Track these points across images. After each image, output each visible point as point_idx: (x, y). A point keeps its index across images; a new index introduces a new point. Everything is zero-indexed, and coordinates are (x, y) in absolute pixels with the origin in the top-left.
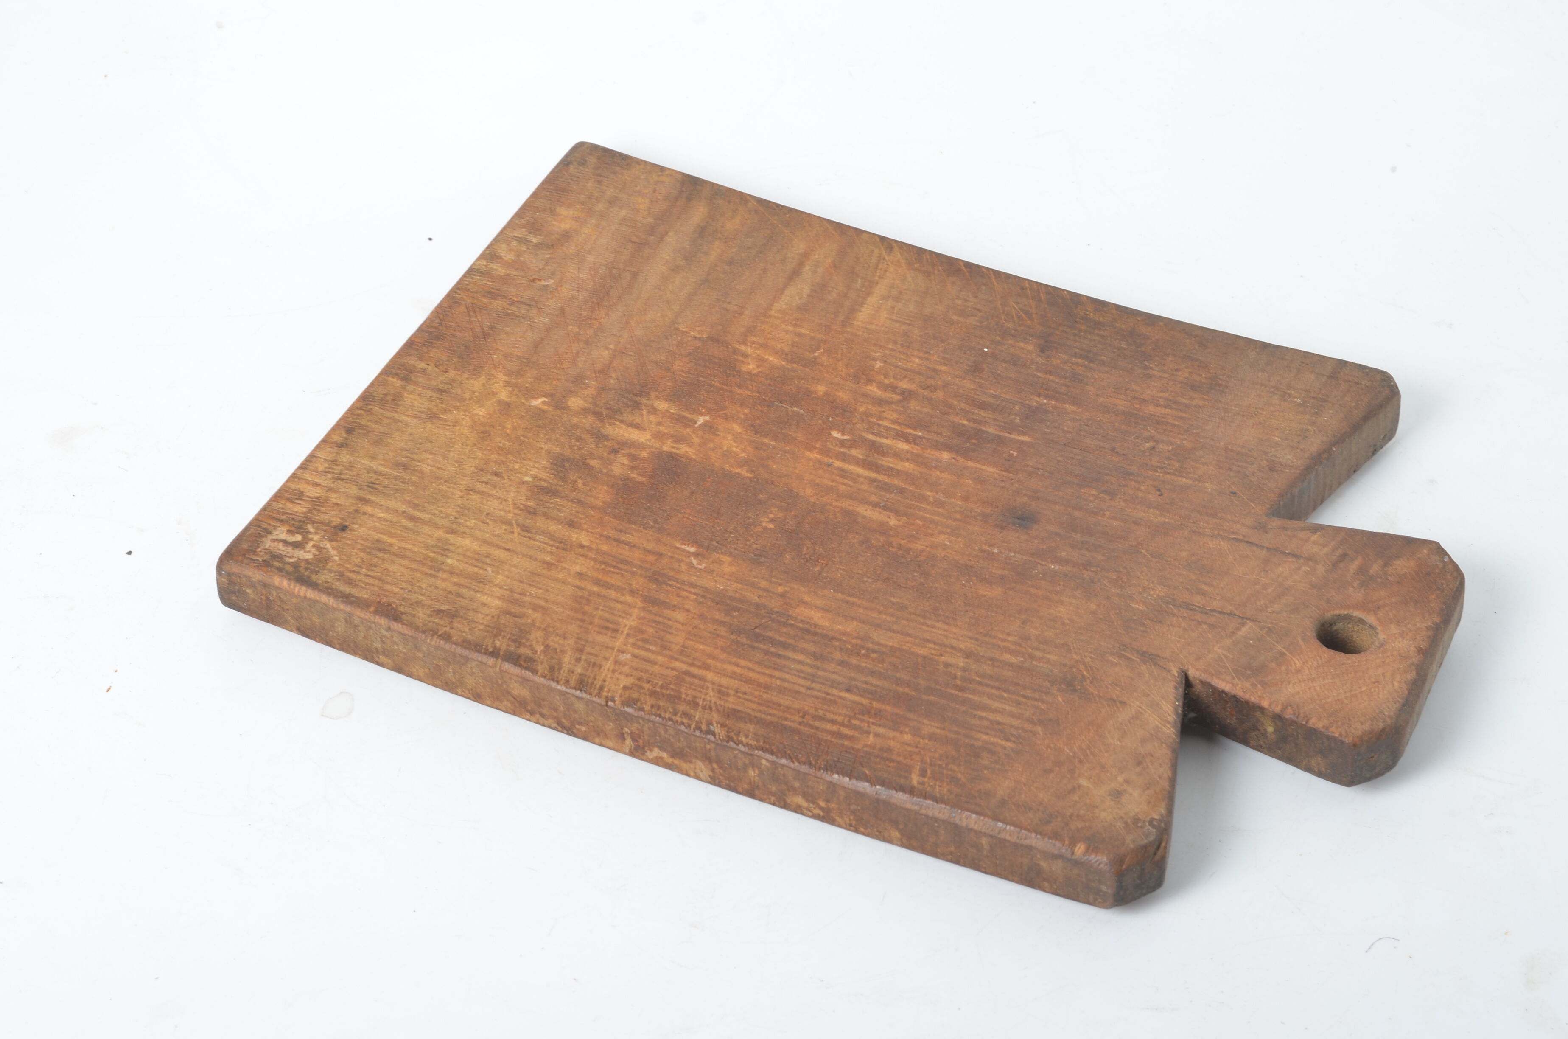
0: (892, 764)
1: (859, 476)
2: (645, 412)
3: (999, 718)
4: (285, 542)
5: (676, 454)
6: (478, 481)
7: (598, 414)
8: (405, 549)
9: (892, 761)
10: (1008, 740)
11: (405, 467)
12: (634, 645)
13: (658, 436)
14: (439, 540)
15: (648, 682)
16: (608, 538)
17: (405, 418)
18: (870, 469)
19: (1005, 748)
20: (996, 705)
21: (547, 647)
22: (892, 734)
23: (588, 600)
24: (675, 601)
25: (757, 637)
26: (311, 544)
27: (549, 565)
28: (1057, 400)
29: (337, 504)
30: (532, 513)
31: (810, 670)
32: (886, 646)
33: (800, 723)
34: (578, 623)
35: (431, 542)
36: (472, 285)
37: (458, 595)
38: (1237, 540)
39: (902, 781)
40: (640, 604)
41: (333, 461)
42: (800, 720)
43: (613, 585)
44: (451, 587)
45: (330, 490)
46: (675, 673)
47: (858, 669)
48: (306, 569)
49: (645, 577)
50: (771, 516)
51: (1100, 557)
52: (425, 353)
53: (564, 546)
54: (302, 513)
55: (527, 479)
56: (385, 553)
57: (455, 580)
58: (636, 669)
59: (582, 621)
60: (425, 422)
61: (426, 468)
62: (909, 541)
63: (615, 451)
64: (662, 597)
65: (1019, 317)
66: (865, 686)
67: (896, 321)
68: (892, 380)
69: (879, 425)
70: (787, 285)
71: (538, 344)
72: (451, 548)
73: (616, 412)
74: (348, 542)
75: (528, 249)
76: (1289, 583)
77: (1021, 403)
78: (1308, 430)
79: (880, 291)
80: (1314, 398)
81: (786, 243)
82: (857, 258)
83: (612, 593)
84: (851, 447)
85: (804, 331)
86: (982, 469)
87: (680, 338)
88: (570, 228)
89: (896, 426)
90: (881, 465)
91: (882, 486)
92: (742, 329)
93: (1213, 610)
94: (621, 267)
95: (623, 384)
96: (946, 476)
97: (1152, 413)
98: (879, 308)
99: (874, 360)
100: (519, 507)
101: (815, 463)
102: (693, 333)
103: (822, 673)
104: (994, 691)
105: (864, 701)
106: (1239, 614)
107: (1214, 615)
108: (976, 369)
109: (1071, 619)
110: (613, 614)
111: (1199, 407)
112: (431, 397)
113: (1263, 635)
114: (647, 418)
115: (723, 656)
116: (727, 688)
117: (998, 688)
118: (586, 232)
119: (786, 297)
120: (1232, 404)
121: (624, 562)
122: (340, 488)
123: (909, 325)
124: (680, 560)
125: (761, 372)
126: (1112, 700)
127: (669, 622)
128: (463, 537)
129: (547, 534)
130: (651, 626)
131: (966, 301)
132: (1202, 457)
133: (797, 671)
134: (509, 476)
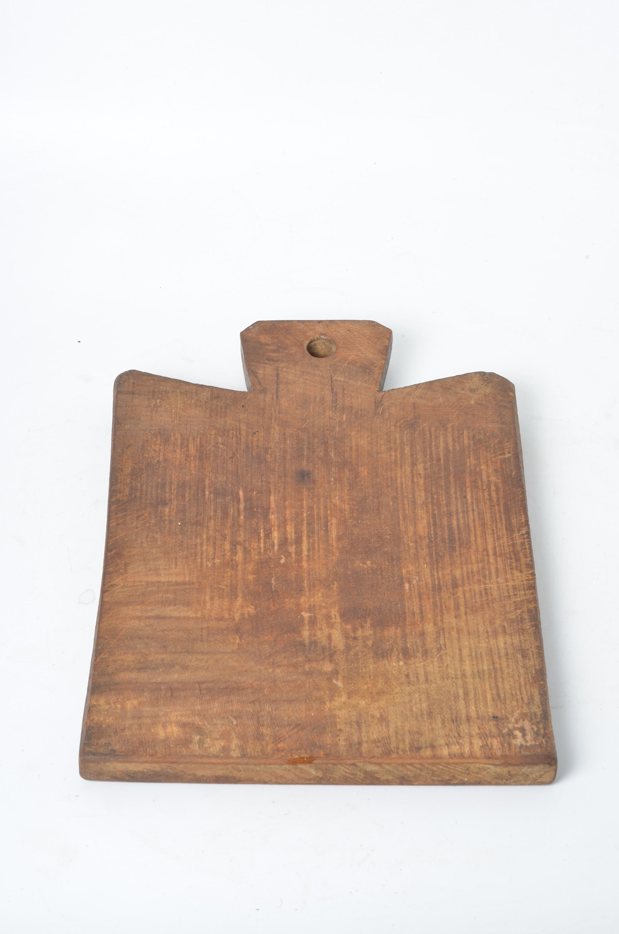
0: (504, 466)
1: (309, 543)
2: (316, 638)
3: (450, 441)
4: (524, 735)
5: (340, 615)
6: (418, 681)
7: (331, 656)
8: (491, 688)
9: (502, 467)
10: (463, 433)
11: (430, 714)
12: (490, 580)
13: (331, 626)
14: (474, 678)
15: (511, 565)
16: (422, 618)
17: (391, 730)
18: (301, 541)
19: (469, 433)
20: (442, 445)
21: (516, 609)
22: (484, 473)
23: (472, 607)
24: (447, 577)
25: (452, 540)
26: (516, 726)
27: (459, 631)
28: (205, 488)
29: (479, 728)
30: (425, 653)
31: (461, 515)
32: (426, 495)
33: (498, 505)
34: (491, 604)
35: (477, 680)
36: (256, 750)
37: (507, 654)
38: (277, 397)
39: (512, 460)
40: (460, 588)
41: (447, 745)
42: (496, 506)
43: (455, 602)
44: (504, 660)
45: (471, 736)
46: (498, 558)
47: (448, 498)
48: (536, 718)
49: (440, 593)
50: (361, 565)
51: (316, 441)
52: (330, 745)
53: (440, 631)
54: (496, 738)
55: (401, 663)
56: (500, 694)
57: (498, 660)
58: (506, 573)
59: (488, 604)
60: (389, 721)
61: (424, 705)
62: (345, 511)
63: (355, 638)
64: (449, 583)
65: (143, 519)
66: (458, 493)
67: (176, 564)
68: (226, 552)
69: (265, 547)
70: (170, 618)
71: (290, 701)
72: (475, 671)
73: (324, 648)
74: (503, 711)
75: (207, 738)
76: (298, 372)
77: (214, 500)
78: (180, 392)
79: (155, 579)
80: (153, 396)
81: (133, 629)
82: (129, 596)
83: (462, 601)
84: (289, 552)
85: (207, 598)
86: (275, 500)
87: (245, 645)
88: (175, 726)
89: (262, 541)
90: (295, 536)
91: (311, 532)
92: (221, 623)
93: (332, 392)
94: (198, 691)
95: (299, 654)
96: (288, 512)
97: (195, 451)
98: (169, 574)
99: (214, 563)
100: (426, 658)
101: (310, 562)
102: (238, 642)
103: (460, 511)
104: (433, 448)
105: (468, 490)
106: (330, 383)
107: (336, 391)
108: (198, 523)
109: (368, 437)
110: (475, 595)
111: (181, 435)
112: (366, 727)
113: (340, 372)
114: (321, 636)
115: (474, 547)
116: (494, 538)
117: (430, 447)
118: (175, 718)
119: (182, 614)
120: (173, 424)
121: (435, 604)
122: (466, 733)
123: (176, 558)
124: (418, 586)
125: (252, 605)
126: (414, 408)
127: (465, 574)
128: (464, 670)
129: (437, 639)
130: (472, 579)
131: (142, 543)
132: (220, 424)
133: (464, 519)
134: (405, 671)
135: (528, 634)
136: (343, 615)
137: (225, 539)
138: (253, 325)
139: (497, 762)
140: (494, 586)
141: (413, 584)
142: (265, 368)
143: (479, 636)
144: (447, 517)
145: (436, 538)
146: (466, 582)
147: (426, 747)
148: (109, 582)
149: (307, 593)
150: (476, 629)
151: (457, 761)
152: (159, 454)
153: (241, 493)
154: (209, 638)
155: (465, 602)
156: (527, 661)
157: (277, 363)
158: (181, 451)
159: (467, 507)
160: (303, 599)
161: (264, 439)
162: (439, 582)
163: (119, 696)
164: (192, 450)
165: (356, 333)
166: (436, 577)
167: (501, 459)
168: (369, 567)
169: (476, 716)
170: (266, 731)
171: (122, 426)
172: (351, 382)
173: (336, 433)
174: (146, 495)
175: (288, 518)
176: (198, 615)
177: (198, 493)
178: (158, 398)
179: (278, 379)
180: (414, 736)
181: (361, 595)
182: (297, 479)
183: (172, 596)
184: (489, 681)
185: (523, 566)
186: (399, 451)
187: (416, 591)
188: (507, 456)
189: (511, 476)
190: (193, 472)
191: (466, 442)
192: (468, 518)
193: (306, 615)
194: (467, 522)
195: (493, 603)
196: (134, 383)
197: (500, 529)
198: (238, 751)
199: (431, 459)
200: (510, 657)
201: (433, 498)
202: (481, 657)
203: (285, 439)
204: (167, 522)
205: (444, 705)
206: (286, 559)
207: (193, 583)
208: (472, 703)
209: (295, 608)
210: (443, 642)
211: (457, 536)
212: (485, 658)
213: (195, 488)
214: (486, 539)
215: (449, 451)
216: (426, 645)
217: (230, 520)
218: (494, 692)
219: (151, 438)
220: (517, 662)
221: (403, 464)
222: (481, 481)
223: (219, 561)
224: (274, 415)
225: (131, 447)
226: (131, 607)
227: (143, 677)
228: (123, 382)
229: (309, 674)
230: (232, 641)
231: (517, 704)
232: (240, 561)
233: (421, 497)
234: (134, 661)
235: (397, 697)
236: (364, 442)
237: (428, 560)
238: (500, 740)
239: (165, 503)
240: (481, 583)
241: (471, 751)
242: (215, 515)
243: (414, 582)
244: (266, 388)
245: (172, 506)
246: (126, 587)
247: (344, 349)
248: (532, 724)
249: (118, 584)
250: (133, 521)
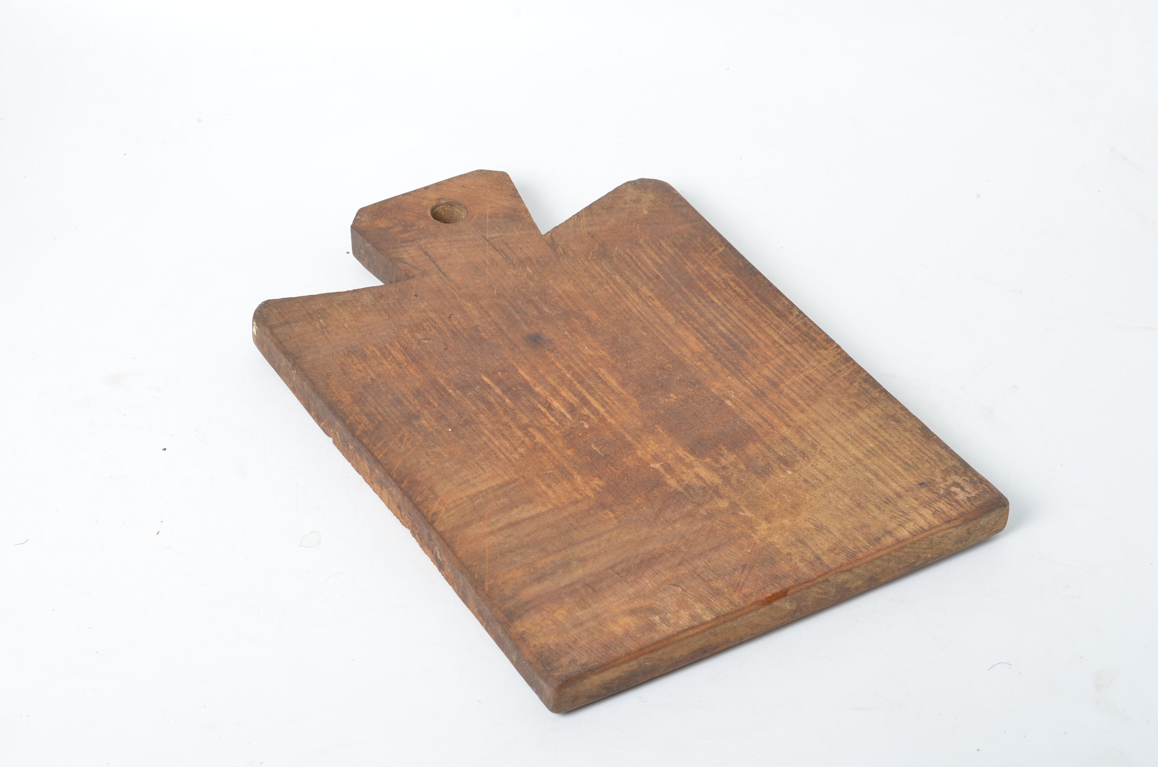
0: (726, 260)
1: (597, 400)
2: (686, 482)
3: (654, 255)
4: (963, 489)
5: (689, 452)
6: (821, 481)
7: (716, 492)
8: (893, 460)
9: (725, 262)
10: (660, 244)
11: (859, 505)
12: (803, 367)
13: (690, 466)
14: (870, 458)
15: (811, 347)
16: (770, 425)
17: (837, 534)
18: (587, 400)
19: (666, 242)
20: (648, 261)
21: (851, 383)
22: (712, 273)
23: (809, 397)
24: (761, 380)
25: (734, 345)
26: (948, 483)
27: (816, 423)
28: (444, 387)
29: (916, 499)
30: (803, 454)
31: (723, 320)
32: (672, 314)
33: (751, 297)
34: (824, 388)
35: (875, 459)
36: (725, 605)
37: (880, 426)
38: (444, 274)
39: (729, 252)
40: (782, 385)
41: (901, 525)
42: (750, 299)
43: (789, 399)
44: (883, 432)
45: (915, 509)
46: (794, 345)
47: (697, 309)
48: (960, 470)
49: (767, 397)
50: (667, 400)
51: (519, 302)
52: (792, 571)
53: (799, 430)
54: (940, 502)
55: (789, 472)
56: (906, 462)
57: (877, 434)
58: (813, 355)
59: (821, 389)
60: (827, 527)
61: (847, 500)
62: (606, 357)
63: (724, 468)
64: (767, 384)
65: (408, 440)
66: (703, 300)
67: (482, 469)
68: (523, 438)
69: (556, 419)
70: (523, 520)
71: (716, 548)
72: (865, 451)
73: (703, 488)
74: (924, 476)
75: (666, 614)
76: (445, 244)
77: (464, 395)
78: (338, 304)
79: (473, 491)
80: (312, 318)
81: (495, 546)
82: (462, 517)
83: (793, 396)
84: (585, 415)
85: (544, 487)
86: (526, 373)
88: (625, 617)
89: (548, 415)
90: (578, 399)
91: (590, 390)
92: (579, 505)
93: (497, 250)
94: (617, 575)
95: (684, 503)
96: (550, 379)
97: (403, 356)
98: (484, 481)
99: (520, 453)
100: (808, 459)
101: (615, 416)
102: (613, 516)
103: (718, 316)
104: (643, 268)
105: (710, 294)
106: (487, 243)
107: (500, 248)
108: (468, 423)
109: (569, 281)
110: (801, 385)
111: (375, 346)
112: (810, 541)
113: (489, 229)
114: (688, 477)
115: (762, 344)
116: (773, 328)
117: (640, 268)
118: (617, 610)
119: (533, 512)
120: (356, 338)
121: (771, 408)
122: (909, 508)
123: (477, 464)
124: (740, 398)
125: (594, 477)
126: (593, 237)
127: (775, 371)
128: (854, 455)
129: (803, 438)
130: (786, 372)
131: (427, 462)
132: (407, 321)
133: (729, 322)
134: (800, 478)
135: (883, 400)
136: (692, 452)
137: (510, 426)
138: (357, 214)
139: (957, 523)
140: (812, 371)
141: (734, 399)
142: (406, 251)
143: (839, 420)
144: (711, 326)
145: (718, 350)
146: (783, 377)
148: (428, 511)
149: (639, 445)
150: (830, 415)
151: (921, 536)
152: (367, 372)
153: (486, 379)
154: (580, 523)
155: (798, 395)
156: (904, 424)
157: (415, 242)
158: (387, 361)
159: (722, 310)
160: (639, 453)
161: (465, 320)
162: (757, 388)
163: (540, 612)
164: (400, 357)
166: (749, 384)
167: (718, 255)
168: (676, 399)
169: (903, 490)
170: (719, 584)
171: (303, 359)
172: (507, 234)
173: (533, 288)
174: (389, 416)
175: (555, 384)
176: (549, 507)
177: (442, 395)
178: (320, 318)
179: (430, 257)
180: (863, 531)
181: (692, 428)
182: (531, 345)
183: (506, 500)
184: (885, 455)
185: (824, 343)
186: (611, 283)
187: (742, 403)
188: (721, 250)
189: (740, 266)
190: (418, 377)
191: (670, 251)
192: (732, 320)
193: (657, 466)
194: (734, 324)
195: (825, 386)
196: (279, 313)
197: (771, 319)
198: (707, 613)
199: (649, 278)
200: (884, 427)
201: (681, 314)
202: (859, 437)
203: (486, 312)
204: (435, 434)
205: (864, 493)
206: (588, 423)
207: (517, 480)
208: (888, 480)
209: (640, 463)
210: (811, 439)
211: (736, 340)
212: (862, 437)
213: (434, 391)
214: (766, 332)
215: (661, 265)
216: (797, 447)
217: (498, 408)
218: (900, 462)
219: (345, 359)
220: (895, 428)
221: (626, 293)
222: (716, 281)
223: (523, 449)
224: (455, 293)
225: (331, 376)
226: (473, 527)
227: (547, 585)
228: (267, 315)
229: (710, 516)
230: (606, 517)
231: (931, 465)
232: (544, 442)
233: (670, 319)
234: (524, 575)
235: (814, 503)
236: (568, 287)
237: (728, 372)
238: (945, 501)
239: (417, 417)
240: (797, 373)
241: (927, 522)
242: (479, 409)
243: (733, 396)
244: (425, 270)
245: (426, 417)
246: (451, 509)
247: (474, 206)
248: (960, 477)
249: (440, 510)
250: (399, 445)
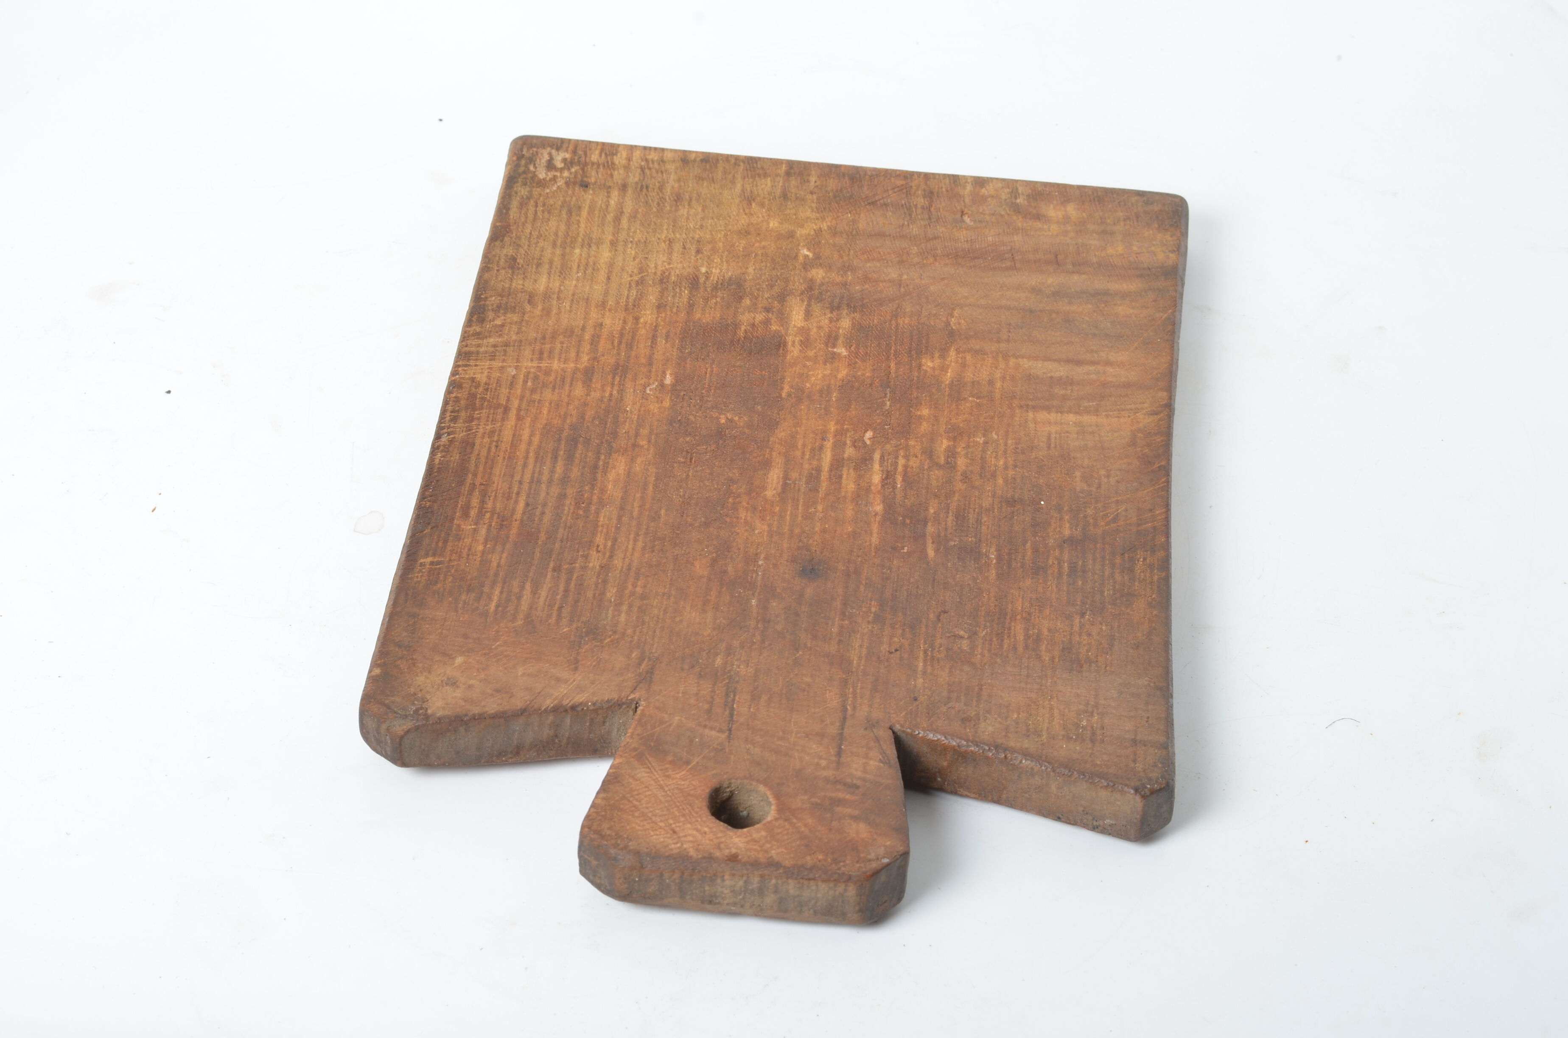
0: (440, 544)
1: (820, 459)
2: (830, 315)
3: (526, 596)
4: (551, 160)
5: (785, 346)
6: (684, 243)
7: (810, 288)
8: (578, 224)
10: (497, 606)
11: (678, 200)
12: (529, 373)
13: (803, 330)
14: (600, 239)
15: (487, 390)
16: (655, 331)
17: (739, 185)
18: (832, 465)
19: (486, 606)
21: (502, 326)
22: (481, 539)
23: (570, 336)
24: (596, 385)
25: (572, 441)
26: (556, 174)
27: (602, 305)
28: (998, 564)
29: (612, 176)
30: (662, 281)
31: (545, 478)
32: (597, 517)
33: (472, 484)
34: (540, 336)
35: (594, 235)
36: (936, 182)
37: (539, 265)
38: (844, 710)
40: (581, 366)
41: (663, 161)
42: (477, 483)
43: (596, 346)
44: (546, 258)
45: (627, 167)
46: (503, 402)
47: (559, 506)
48: (525, 178)
49: (616, 362)
50: (736, 418)
51: (779, 627)
52: (829, 178)
53: (633, 308)
54: (590, 160)
55: (704, 269)
56: (567, 214)
57: (556, 259)
58: (498, 380)
59: (544, 338)
60: (740, 197)
61: (683, 211)
62: (747, 507)
63: (768, 310)
64: (597, 376)
65: (1106, 516)
66: (538, 513)
67: (1049, 438)
68: (963, 453)
69: (897, 458)
70: (1058, 361)
71: (881, 235)
72: (594, 248)
73: (819, 299)
74: (570, 192)
75: (1006, 200)
76: (796, 754)
77: (980, 541)
78: (1040, 736)
79: (1087, 419)
80: (1094, 734)
81: (1118, 348)
82: (1126, 396)
83: (586, 347)
84: (855, 447)
85: (998, 385)
86: (871, 534)
87: (941, 313)
88: (1051, 217)
89: (900, 468)
90: (841, 471)
91: (814, 477)
92: (977, 347)
93: (732, 709)
94: (1016, 258)
95: (859, 294)
96: (849, 513)
97: (1013, 628)
98: (1061, 424)
99: (984, 435)
100: (664, 273)
101: (822, 429)
102: (953, 320)
103: (544, 486)
104: (561, 588)
105: (518, 515)
106: (734, 726)
107: (725, 711)
108: (1011, 502)
109: (681, 621)
110: (560, 354)
111: (1039, 657)
112: (774, 193)
113: (709, 746)
114: (822, 319)
115: (539, 426)
116: (499, 435)
117: (566, 591)
118: (1052, 227)
119: (1040, 364)
120: (1055, 679)
121: (630, 347)
122: (631, 173)
123: (1049, 447)
124: (649, 377)
125: (926, 371)
126: (577, 661)
127: (567, 387)
128: (610, 251)
129: (641, 296)
130: (557, 378)
131: (1108, 476)
132: (961, 670)
133: (540, 471)
134: (700, 258)
142: (865, 771)
147: (695, 161)
148: (1160, 420)
153: (931, 553)
155: (580, 345)
164: (1019, 629)
165: (662, 824)
166: (616, 388)
167: (442, 556)
168: (725, 414)
169: (612, 190)
170: (921, 199)
171: (1155, 683)
172: (691, 725)
173: (739, 638)
177: (1009, 554)
179: (840, 745)
181: (746, 372)
195: (536, 339)
196: (1135, 761)
206: (862, 438)
214: (514, 435)
218: (575, 218)
227: (1100, 283)
230: (961, 321)
233: (607, 515)
237: (622, 415)
238: (586, 158)
239: (1069, 540)
243: (654, 384)
245: (1056, 535)
247: (692, 792)
248: (535, 172)
249: (1145, 414)
250: (1124, 513)
